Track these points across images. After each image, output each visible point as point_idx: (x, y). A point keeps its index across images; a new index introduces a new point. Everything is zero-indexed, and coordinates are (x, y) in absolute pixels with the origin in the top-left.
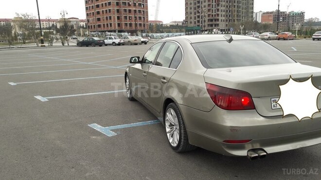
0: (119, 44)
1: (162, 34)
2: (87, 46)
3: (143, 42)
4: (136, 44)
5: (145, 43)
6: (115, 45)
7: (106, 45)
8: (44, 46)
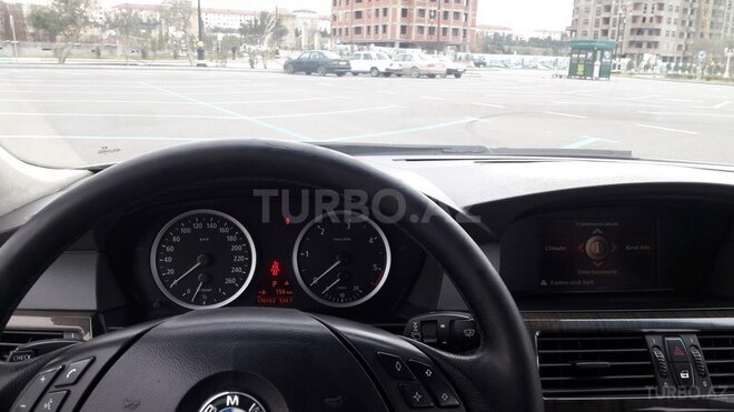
0: (387, 74)
1: (506, 57)
2: (308, 74)
3: (450, 72)
4: (432, 76)
5: (458, 75)
6: (377, 76)
7: (355, 74)
8: (205, 65)
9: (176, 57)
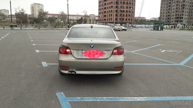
1: (141, 25)
4: (119, 31)
5: (125, 30)
9: (62, 27)
